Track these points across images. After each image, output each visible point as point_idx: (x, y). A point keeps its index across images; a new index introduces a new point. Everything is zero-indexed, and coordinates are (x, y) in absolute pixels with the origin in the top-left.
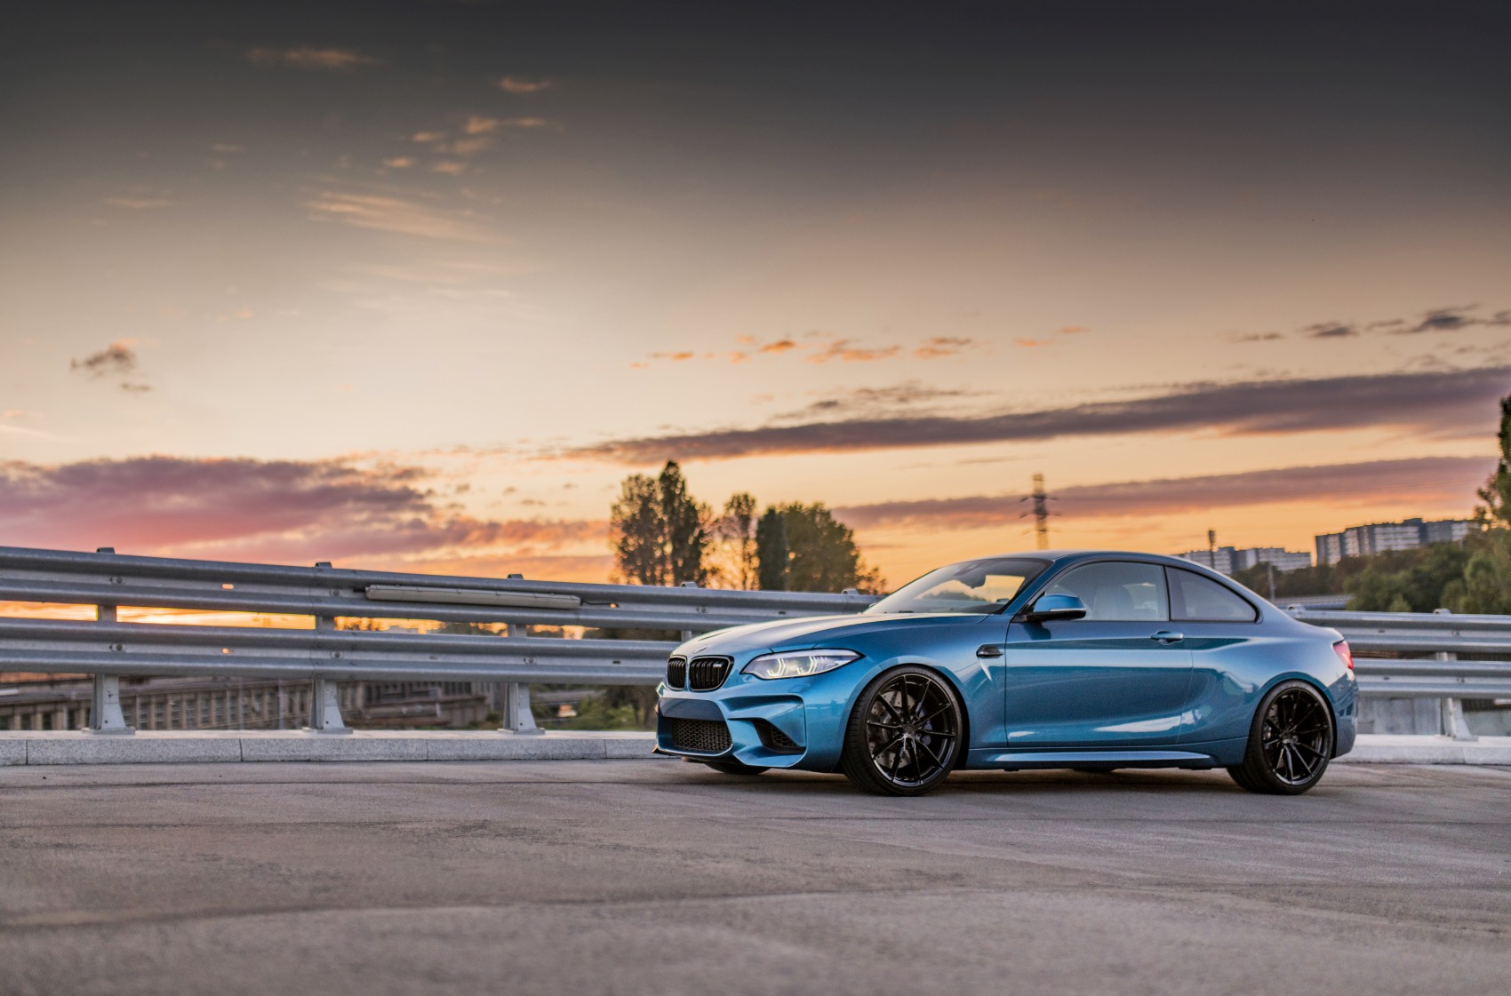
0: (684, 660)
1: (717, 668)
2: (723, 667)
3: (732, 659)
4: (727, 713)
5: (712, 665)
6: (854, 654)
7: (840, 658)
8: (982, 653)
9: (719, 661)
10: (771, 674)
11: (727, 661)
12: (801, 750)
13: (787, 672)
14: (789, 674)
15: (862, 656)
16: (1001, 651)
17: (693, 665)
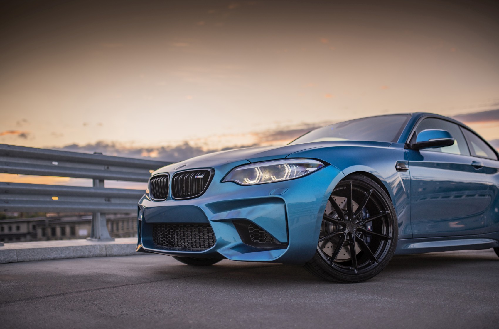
0: (166, 176)
1: (199, 179)
2: (204, 177)
3: (213, 170)
4: (210, 215)
5: (194, 176)
6: (318, 163)
7: (308, 165)
8: (398, 167)
9: (200, 172)
10: (247, 181)
11: (208, 172)
12: (284, 245)
13: (263, 179)
14: (264, 181)
15: (326, 164)
16: (407, 166)
17: (176, 178)
